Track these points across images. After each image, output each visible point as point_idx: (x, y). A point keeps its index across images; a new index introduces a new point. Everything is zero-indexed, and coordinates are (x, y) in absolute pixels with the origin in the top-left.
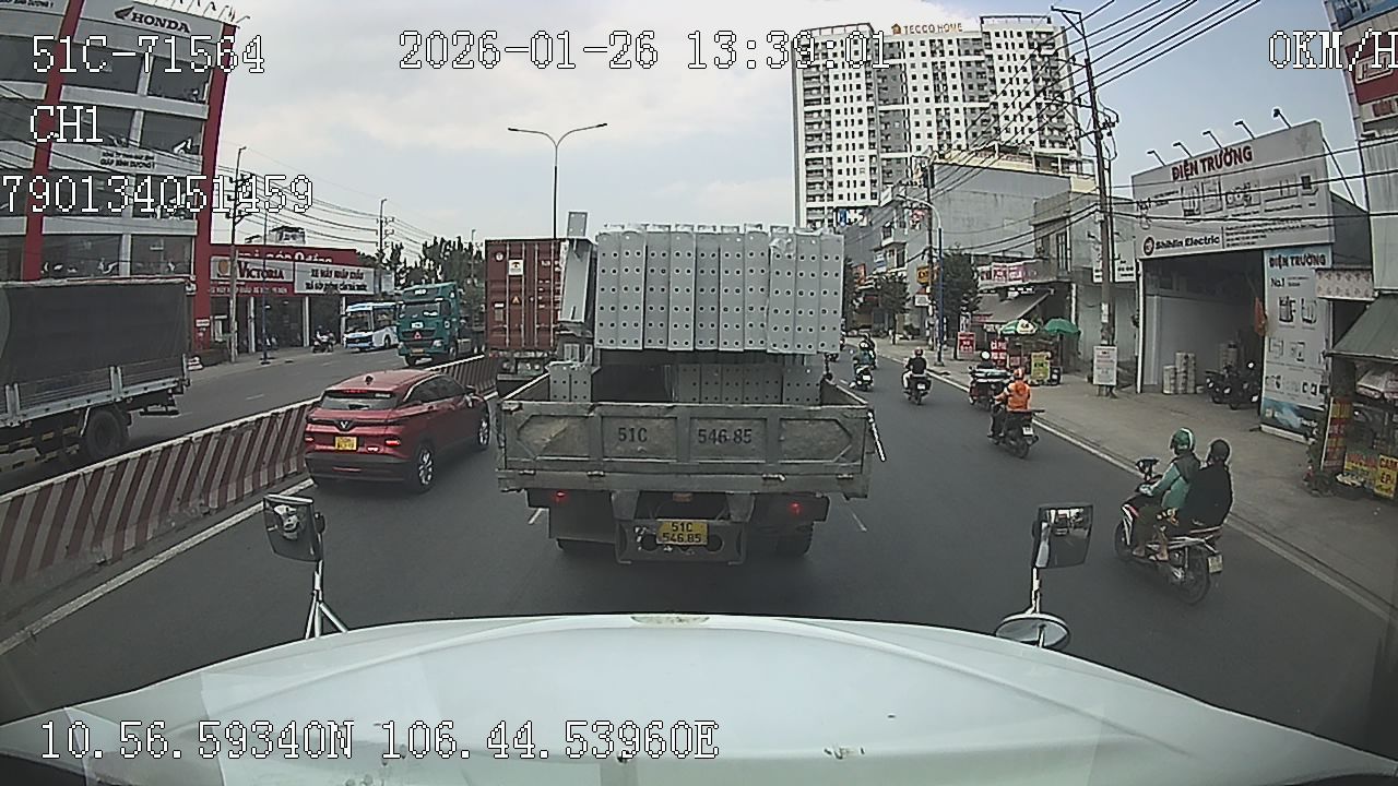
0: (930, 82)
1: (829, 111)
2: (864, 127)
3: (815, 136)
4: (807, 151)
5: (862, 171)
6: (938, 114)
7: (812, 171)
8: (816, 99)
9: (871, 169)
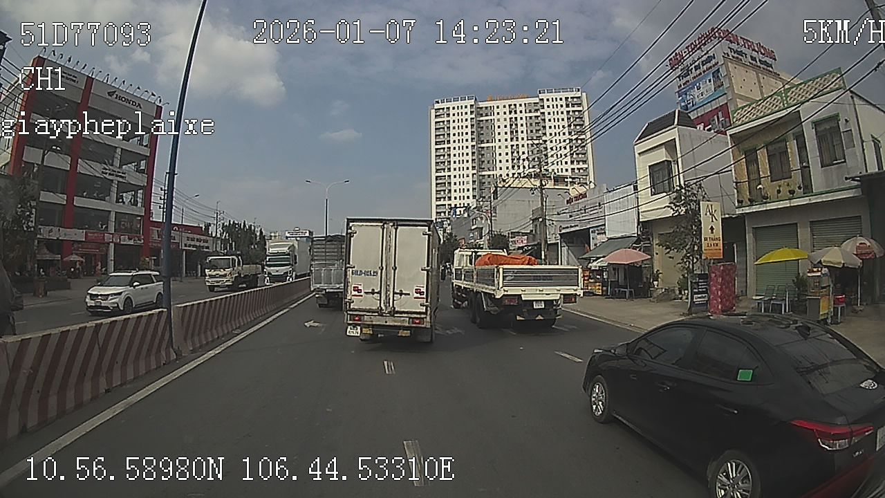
0: (508, 130)
2: (470, 158)
3: (442, 163)
4: (436, 172)
5: (468, 183)
6: (512, 148)
7: (439, 184)
8: (442, 141)
9: (473, 181)
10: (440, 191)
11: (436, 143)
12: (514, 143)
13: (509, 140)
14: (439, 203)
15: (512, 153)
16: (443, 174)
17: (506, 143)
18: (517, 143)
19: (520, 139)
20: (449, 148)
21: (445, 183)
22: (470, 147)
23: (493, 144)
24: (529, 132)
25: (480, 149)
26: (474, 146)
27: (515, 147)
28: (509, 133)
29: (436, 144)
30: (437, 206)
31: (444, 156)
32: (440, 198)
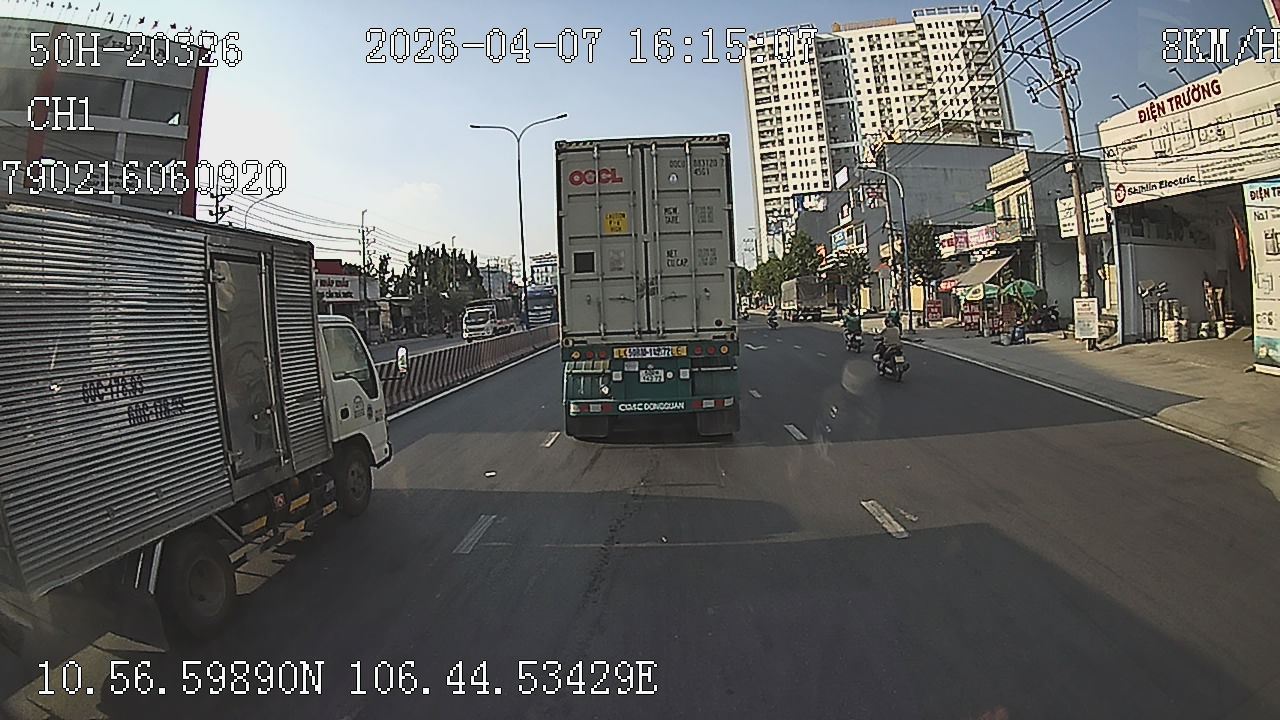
0: (871, 74)
2: (813, 121)
3: (768, 132)
4: (761, 147)
5: (813, 162)
6: (880, 104)
7: (767, 165)
8: (766, 98)
9: (822, 159)
10: (768, 176)
11: (757, 102)
12: (883, 95)
13: (874, 91)
14: (768, 196)
15: (881, 111)
16: (772, 150)
17: (870, 97)
18: (887, 95)
19: (891, 89)
20: (779, 108)
21: (776, 164)
22: (812, 105)
23: (850, 99)
24: (904, 77)
25: (828, 108)
26: (818, 102)
27: (884, 102)
28: (872, 80)
29: (757, 104)
30: (766, 201)
31: (771, 120)
32: (770, 189)
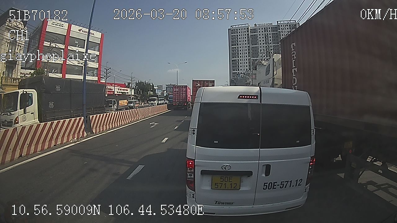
0: (264, 39)
1: (238, 47)
2: (247, 52)
3: (234, 54)
4: (232, 58)
5: (246, 63)
6: (266, 47)
8: (235, 44)
9: (249, 62)
10: (234, 66)
11: (232, 45)
13: (265, 44)
15: (266, 50)
16: (235, 59)
18: (268, 45)
19: (270, 43)
21: (236, 63)
23: (258, 46)
24: (273, 40)
25: (252, 48)
26: (249, 46)
28: (264, 41)
30: (233, 73)
31: (236, 51)
32: (234, 70)
